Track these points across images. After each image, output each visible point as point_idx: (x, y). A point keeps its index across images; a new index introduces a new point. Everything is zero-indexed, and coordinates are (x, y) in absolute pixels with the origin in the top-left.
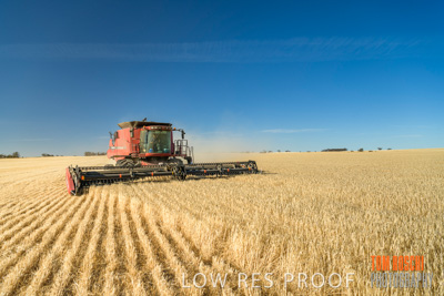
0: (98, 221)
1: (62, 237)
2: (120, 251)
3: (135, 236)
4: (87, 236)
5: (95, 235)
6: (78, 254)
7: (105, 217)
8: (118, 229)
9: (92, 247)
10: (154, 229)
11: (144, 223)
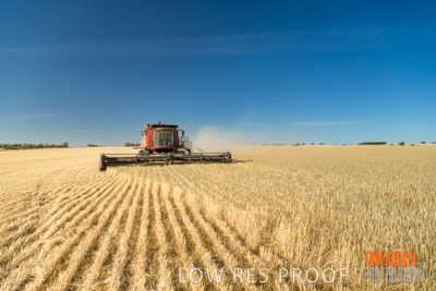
0: (145, 207)
1: (116, 221)
2: (169, 236)
3: (181, 223)
4: (137, 221)
5: (145, 221)
6: (131, 237)
7: (151, 204)
8: (164, 216)
9: (143, 231)
10: (198, 217)
11: (188, 211)
